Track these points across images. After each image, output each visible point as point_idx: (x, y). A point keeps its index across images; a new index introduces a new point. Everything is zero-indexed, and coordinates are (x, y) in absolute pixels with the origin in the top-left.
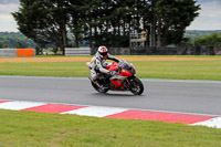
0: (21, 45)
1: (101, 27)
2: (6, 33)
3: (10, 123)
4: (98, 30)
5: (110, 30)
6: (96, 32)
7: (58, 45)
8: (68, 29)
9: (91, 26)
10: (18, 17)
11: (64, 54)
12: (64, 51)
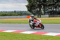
0: (28, 15)
1: (51, 9)
2: (24, 11)
3: (27, 38)
4: (51, 10)
5: (54, 10)
6: (50, 10)
7: (39, 14)
8: (42, 10)
9: (49, 9)
10: (27, 6)
11: (41, 17)
12: (41, 16)
